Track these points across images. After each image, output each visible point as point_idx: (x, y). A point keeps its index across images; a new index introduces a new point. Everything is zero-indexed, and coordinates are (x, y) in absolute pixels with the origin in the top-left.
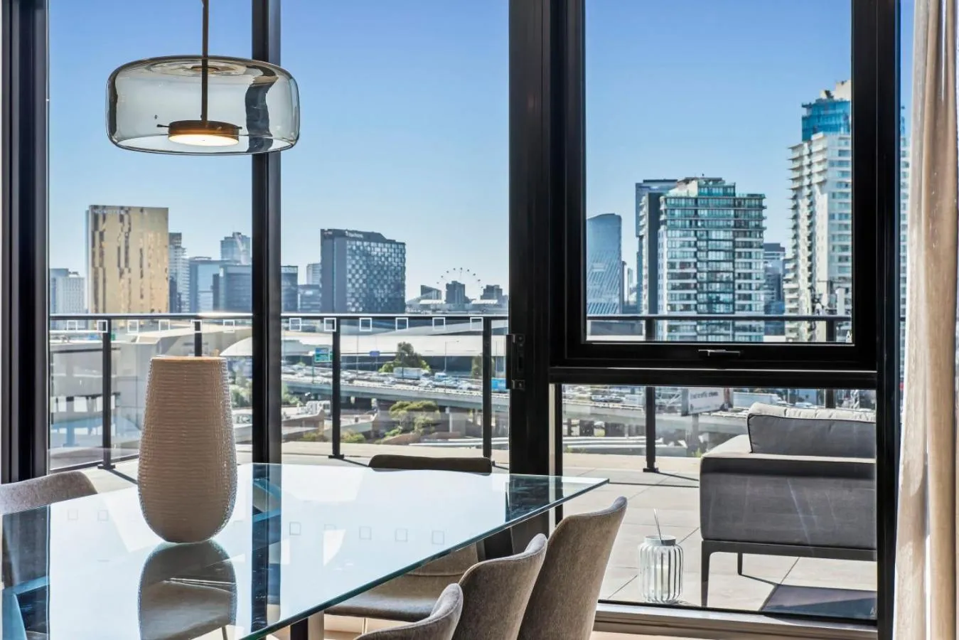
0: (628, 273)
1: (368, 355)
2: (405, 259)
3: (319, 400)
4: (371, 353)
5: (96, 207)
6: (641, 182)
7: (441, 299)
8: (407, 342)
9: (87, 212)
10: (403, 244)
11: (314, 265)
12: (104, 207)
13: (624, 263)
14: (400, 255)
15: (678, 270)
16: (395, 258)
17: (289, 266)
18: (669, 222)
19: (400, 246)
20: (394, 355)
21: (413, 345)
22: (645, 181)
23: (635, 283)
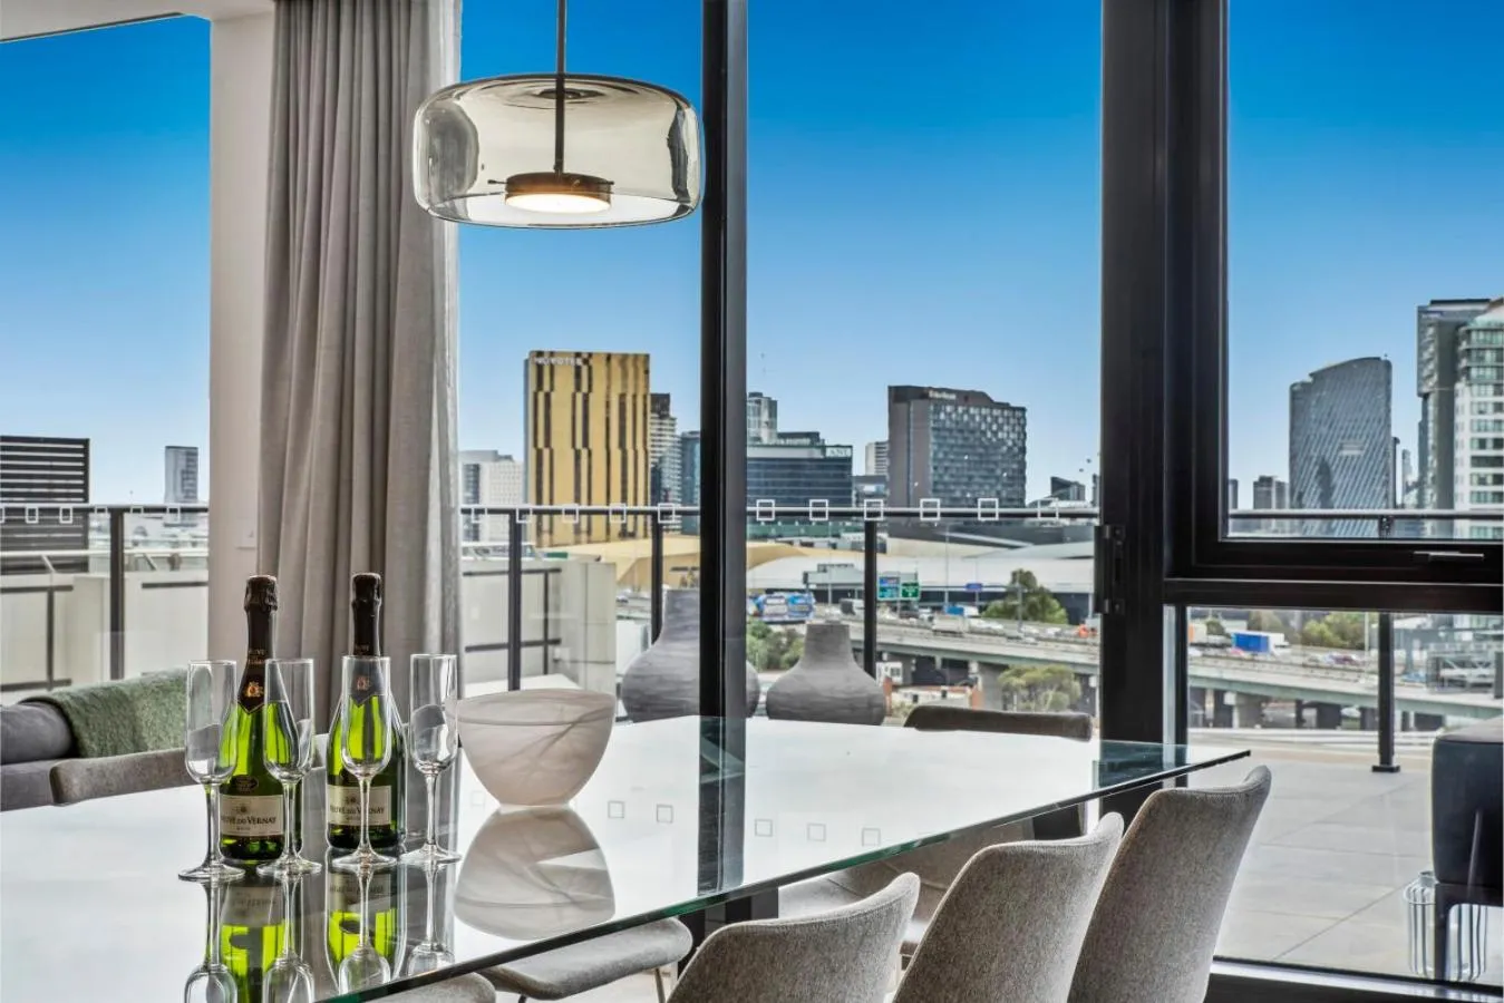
0: (1404, 457)
1: (964, 590)
2: (1025, 435)
3: (884, 661)
4: (968, 586)
5: (540, 354)
6: (1428, 303)
7: (1084, 499)
8: (1026, 569)
9: (526, 362)
10: (1023, 410)
11: (879, 446)
12: (552, 354)
13: (1396, 441)
14: (1017, 429)
15: (1490, 452)
16: (1008, 433)
17: (838, 446)
18: (1474, 372)
19: (1018, 414)
20: (1003, 590)
21: (1035, 574)
22: (1434, 302)
23: (1414, 476)
